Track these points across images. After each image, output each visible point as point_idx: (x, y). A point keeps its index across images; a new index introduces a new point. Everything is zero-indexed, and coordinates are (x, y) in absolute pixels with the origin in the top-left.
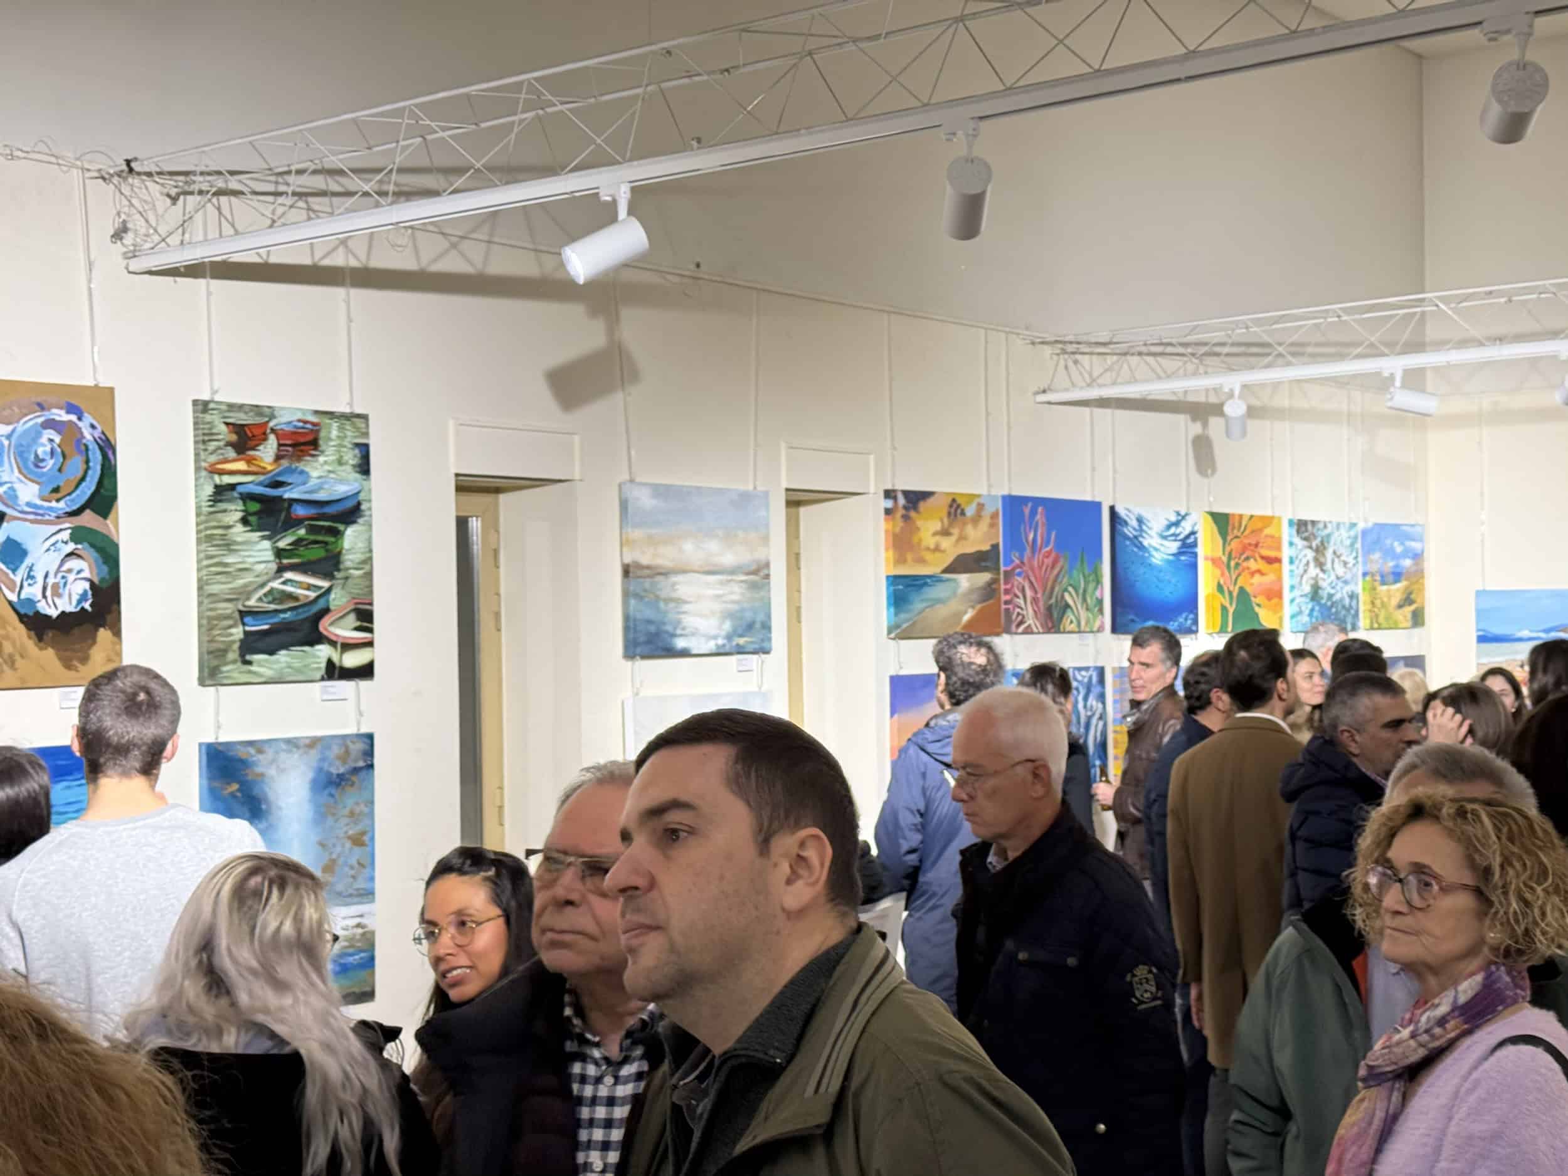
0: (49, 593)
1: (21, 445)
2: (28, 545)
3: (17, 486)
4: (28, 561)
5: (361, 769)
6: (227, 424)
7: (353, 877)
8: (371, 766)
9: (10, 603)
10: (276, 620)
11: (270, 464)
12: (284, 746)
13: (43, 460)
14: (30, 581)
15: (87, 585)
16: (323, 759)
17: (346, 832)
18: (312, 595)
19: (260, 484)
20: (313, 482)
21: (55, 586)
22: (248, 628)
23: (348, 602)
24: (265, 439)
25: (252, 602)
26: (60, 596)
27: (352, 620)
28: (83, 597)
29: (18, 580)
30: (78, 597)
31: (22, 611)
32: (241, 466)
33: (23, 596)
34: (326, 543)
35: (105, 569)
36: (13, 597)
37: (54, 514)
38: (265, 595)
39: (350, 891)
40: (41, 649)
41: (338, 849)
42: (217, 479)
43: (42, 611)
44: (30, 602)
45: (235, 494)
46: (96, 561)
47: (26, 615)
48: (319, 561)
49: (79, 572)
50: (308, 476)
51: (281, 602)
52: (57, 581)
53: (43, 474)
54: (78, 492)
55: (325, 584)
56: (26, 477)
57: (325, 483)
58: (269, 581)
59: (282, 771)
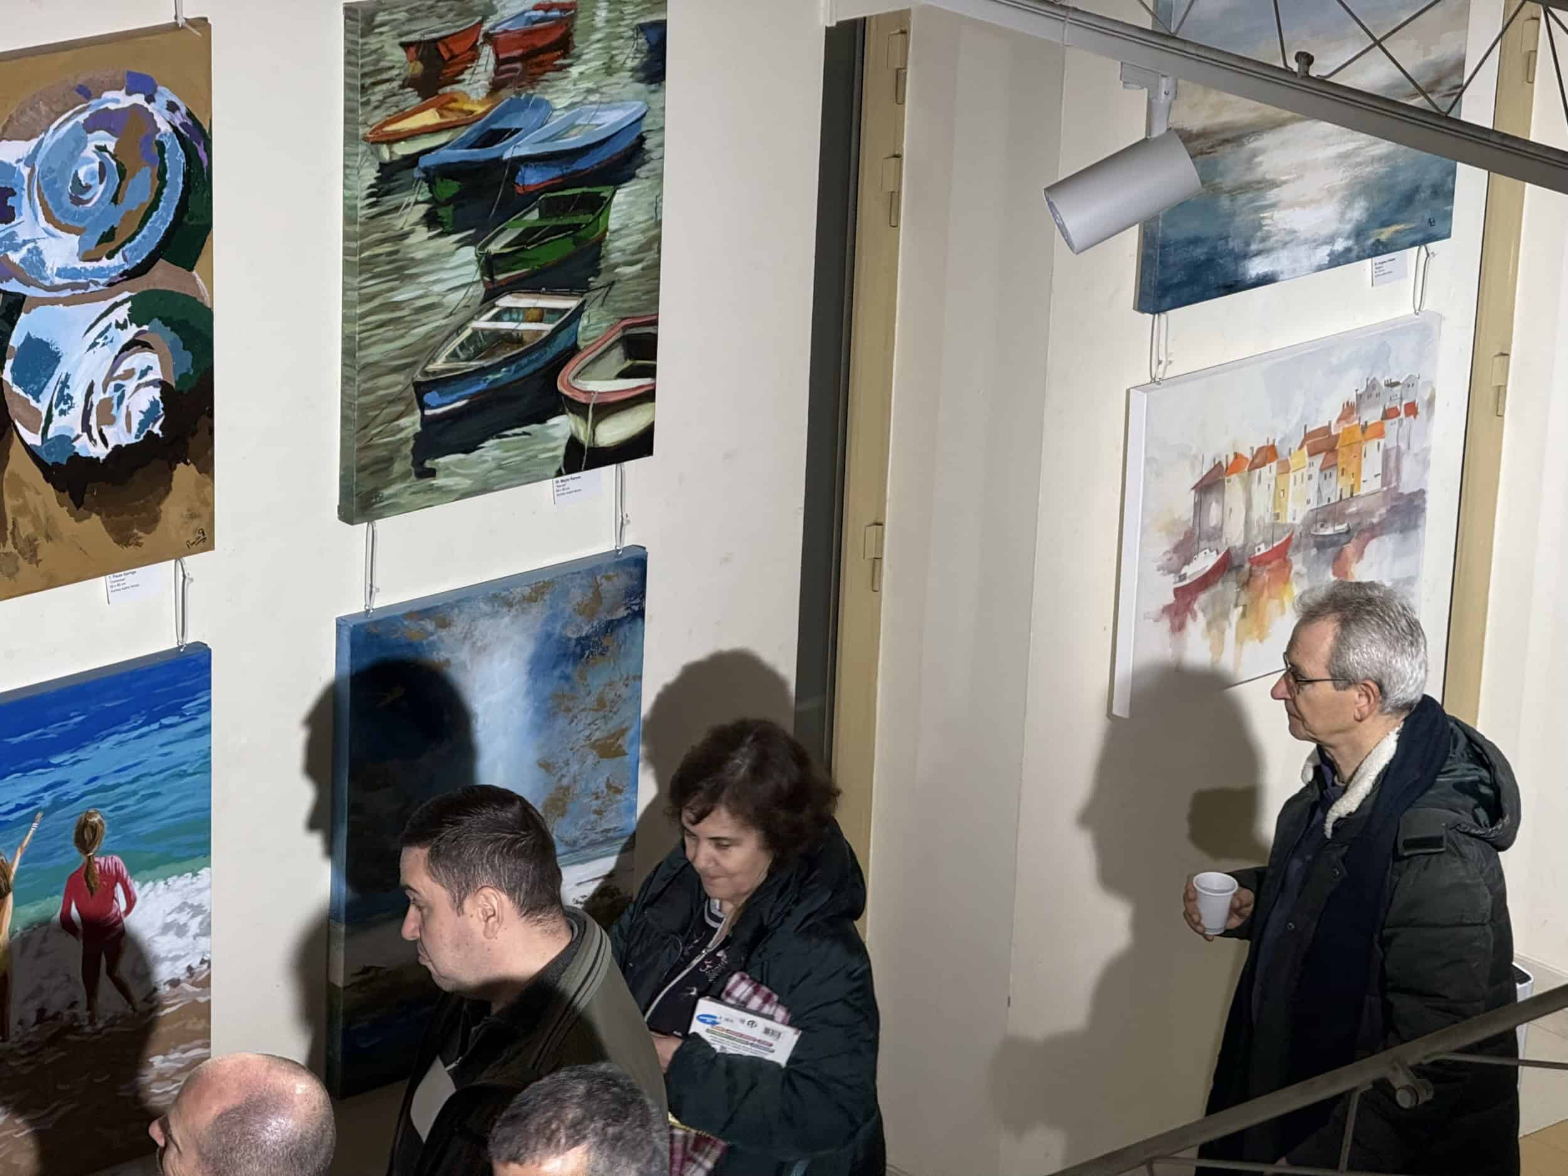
0: (93, 421)
1: (51, 170)
2: (60, 343)
3: (41, 244)
4: (60, 372)
5: (620, 622)
6: (405, 46)
7: (599, 812)
8: (641, 613)
9: (29, 449)
10: (482, 386)
11: (480, 103)
12: (485, 608)
13: (88, 188)
14: (62, 406)
15: (156, 393)
16: (553, 618)
17: (588, 737)
18: (547, 327)
19: (461, 144)
20: (557, 120)
21: (106, 404)
22: (428, 412)
23: (612, 327)
24: (475, 58)
25: (439, 364)
26: (112, 421)
27: (617, 360)
28: (150, 416)
29: (43, 408)
30: (142, 417)
31: (49, 460)
32: (430, 117)
33: (51, 434)
34: (577, 227)
35: (188, 356)
36: (33, 439)
37: (102, 281)
38: (462, 346)
39: (593, 836)
40: (78, 520)
41: (575, 768)
42: (385, 154)
43: (83, 454)
44: (64, 440)
45: (417, 173)
46: (172, 349)
47: (57, 465)
48: (561, 263)
49: (144, 373)
50: (550, 108)
51: (491, 354)
52: (107, 395)
53: (88, 213)
54: (144, 232)
55: (571, 304)
56: (58, 226)
57: (579, 115)
58: (471, 319)
59: (480, 650)
